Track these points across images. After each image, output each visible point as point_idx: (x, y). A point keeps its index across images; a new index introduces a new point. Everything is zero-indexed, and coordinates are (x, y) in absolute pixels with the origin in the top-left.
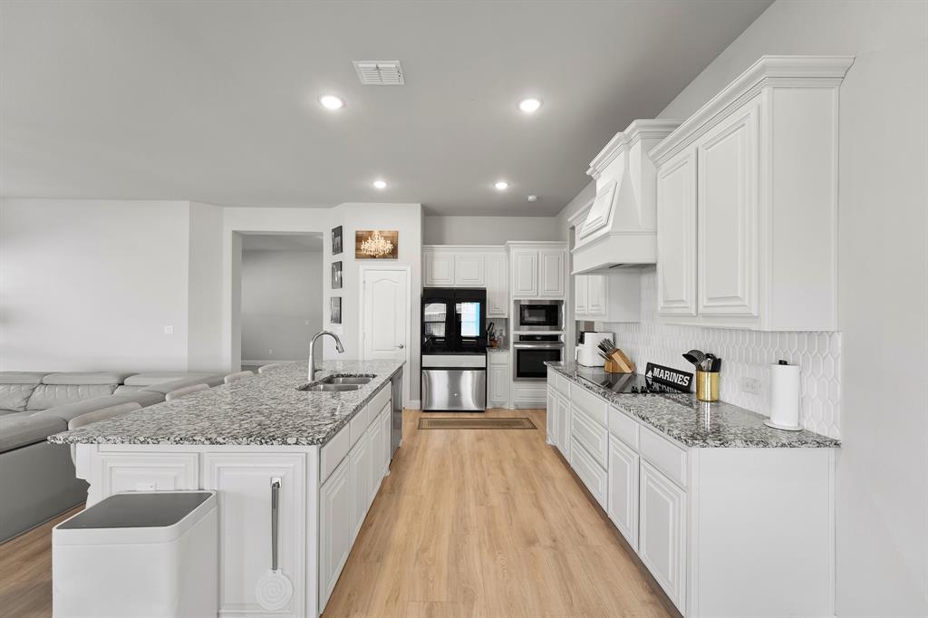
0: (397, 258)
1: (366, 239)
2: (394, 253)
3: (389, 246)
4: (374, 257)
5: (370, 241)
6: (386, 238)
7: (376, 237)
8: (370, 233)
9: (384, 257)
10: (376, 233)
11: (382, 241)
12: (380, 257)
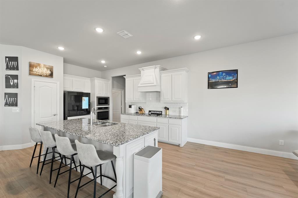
0: (53, 77)
1: (36, 67)
2: (51, 75)
3: (49, 72)
4: (41, 76)
5: (38, 68)
6: (47, 68)
7: (42, 67)
8: (39, 65)
9: (46, 76)
10: (42, 65)
11: (46, 69)
12: (44, 76)
